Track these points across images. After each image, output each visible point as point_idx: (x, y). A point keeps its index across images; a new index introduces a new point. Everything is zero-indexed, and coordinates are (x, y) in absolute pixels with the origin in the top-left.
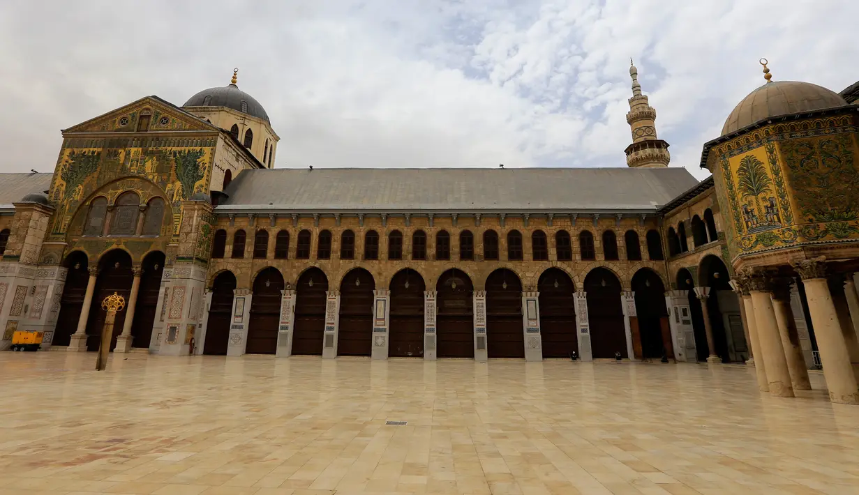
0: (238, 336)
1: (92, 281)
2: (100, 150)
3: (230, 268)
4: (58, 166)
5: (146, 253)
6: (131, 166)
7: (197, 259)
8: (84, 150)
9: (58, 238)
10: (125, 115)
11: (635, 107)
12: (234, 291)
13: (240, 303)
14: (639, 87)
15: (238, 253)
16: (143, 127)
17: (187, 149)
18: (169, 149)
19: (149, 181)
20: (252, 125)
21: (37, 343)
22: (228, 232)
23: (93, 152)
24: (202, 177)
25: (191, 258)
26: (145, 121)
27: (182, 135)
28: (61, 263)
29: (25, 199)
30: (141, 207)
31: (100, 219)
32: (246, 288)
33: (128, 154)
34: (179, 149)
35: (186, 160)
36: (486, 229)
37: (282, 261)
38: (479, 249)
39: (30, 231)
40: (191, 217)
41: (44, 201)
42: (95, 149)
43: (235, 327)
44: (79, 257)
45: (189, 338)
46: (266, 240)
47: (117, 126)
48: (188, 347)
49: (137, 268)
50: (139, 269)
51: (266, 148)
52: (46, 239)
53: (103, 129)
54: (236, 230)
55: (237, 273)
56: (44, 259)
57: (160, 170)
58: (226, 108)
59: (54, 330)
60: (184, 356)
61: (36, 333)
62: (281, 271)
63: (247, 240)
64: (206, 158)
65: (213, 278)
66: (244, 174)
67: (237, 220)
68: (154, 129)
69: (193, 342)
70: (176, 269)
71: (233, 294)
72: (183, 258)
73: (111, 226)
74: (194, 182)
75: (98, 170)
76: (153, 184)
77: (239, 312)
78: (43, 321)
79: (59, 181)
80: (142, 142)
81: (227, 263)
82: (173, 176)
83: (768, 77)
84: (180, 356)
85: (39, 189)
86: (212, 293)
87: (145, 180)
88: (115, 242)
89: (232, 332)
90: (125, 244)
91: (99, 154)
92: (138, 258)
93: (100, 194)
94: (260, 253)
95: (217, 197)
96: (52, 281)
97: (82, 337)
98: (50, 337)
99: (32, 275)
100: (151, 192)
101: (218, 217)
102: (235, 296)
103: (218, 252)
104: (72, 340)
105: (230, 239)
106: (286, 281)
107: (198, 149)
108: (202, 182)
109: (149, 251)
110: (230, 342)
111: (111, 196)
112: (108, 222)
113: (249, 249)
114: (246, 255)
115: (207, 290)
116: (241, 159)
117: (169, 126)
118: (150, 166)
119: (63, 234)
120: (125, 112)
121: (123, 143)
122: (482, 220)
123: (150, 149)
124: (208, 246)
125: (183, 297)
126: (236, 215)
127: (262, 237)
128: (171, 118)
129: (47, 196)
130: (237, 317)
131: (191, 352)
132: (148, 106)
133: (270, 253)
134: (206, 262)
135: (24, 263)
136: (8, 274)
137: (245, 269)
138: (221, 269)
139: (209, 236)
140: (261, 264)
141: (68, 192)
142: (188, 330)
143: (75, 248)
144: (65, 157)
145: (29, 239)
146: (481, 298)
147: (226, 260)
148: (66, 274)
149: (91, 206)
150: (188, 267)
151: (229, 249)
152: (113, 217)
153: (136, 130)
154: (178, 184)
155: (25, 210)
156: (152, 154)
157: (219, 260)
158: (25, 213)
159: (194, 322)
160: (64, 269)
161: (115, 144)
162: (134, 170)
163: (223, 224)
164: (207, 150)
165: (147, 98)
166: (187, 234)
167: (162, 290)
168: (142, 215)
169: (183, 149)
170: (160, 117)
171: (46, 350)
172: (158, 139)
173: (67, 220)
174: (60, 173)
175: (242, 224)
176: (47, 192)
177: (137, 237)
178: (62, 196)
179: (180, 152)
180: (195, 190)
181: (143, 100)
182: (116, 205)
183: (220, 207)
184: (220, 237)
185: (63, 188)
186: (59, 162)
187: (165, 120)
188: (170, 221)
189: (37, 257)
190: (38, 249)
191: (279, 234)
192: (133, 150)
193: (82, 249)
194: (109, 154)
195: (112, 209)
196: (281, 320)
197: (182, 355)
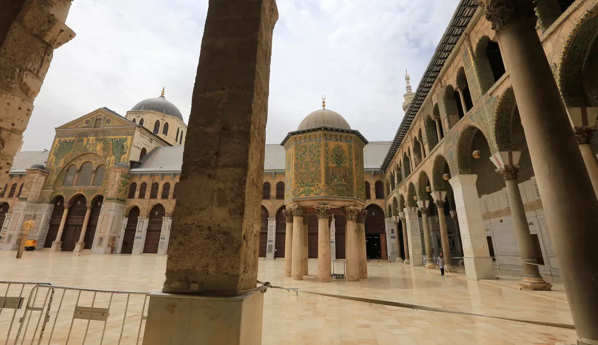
0: (139, 243)
1: (66, 212)
2: (74, 138)
3: (137, 204)
4: (52, 148)
5: (93, 197)
6: (90, 147)
7: (117, 199)
8: (66, 139)
9: (49, 188)
10: (88, 119)
11: (407, 100)
12: (138, 217)
13: (141, 224)
14: (410, 87)
15: (142, 196)
16: (97, 125)
17: (119, 137)
18: (110, 137)
19: (98, 156)
20: (169, 119)
21: (33, 246)
22: (137, 184)
23: (71, 140)
24: (126, 153)
25: (114, 199)
26: (99, 121)
27: (116, 130)
28: (50, 202)
29: (33, 167)
30: (93, 170)
31: (72, 177)
32: (144, 215)
33: (88, 140)
34: (114, 137)
35: (118, 144)
36: (278, 181)
37: (165, 200)
38: (273, 193)
39: (34, 184)
40: (115, 176)
41: (42, 167)
42: (71, 138)
43: (138, 238)
44: (60, 199)
45: (111, 244)
46: (157, 188)
47: (84, 125)
48: (110, 249)
49: (89, 204)
50: (90, 205)
51: (178, 133)
52: (43, 188)
53: (76, 127)
54: (142, 182)
55: (140, 207)
56: (41, 200)
57: (104, 149)
58: (152, 111)
59: (45, 239)
60: (107, 253)
61: (32, 240)
62: (164, 206)
63: (147, 188)
64: (128, 142)
65: (129, 210)
66: (155, 150)
67: (143, 177)
68: (103, 126)
69: (113, 246)
70: (105, 205)
71: (137, 219)
72: (109, 199)
73: (77, 181)
74: (121, 156)
75: (72, 150)
76: (100, 157)
77: (140, 229)
78: (38, 234)
79: (52, 156)
80: (96, 134)
81: (136, 202)
82: (111, 153)
83: (324, 106)
84: (104, 253)
85: (41, 161)
86: (127, 219)
87: (96, 155)
88: (78, 190)
89: (136, 241)
90: (84, 191)
91: (74, 140)
92: (89, 199)
93: (73, 163)
94: (153, 196)
95: (133, 164)
96: (45, 211)
97: (58, 243)
98: (43, 243)
99: (34, 208)
100: (99, 162)
101: (133, 175)
102: (139, 220)
103: (131, 196)
104: (53, 245)
105: (138, 188)
106: (166, 212)
107: (125, 137)
108: (125, 156)
109: (95, 195)
110: (134, 246)
111: (78, 164)
112: (76, 178)
113: (148, 193)
114: (146, 197)
115: (124, 217)
116: (153, 141)
117: (111, 124)
118: (99, 147)
119: (52, 186)
120: (88, 117)
121: (85, 135)
122: (277, 176)
123: (100, 137)
124: (126, 192)
125: (107, 221)
126: (142, 175)
127: (155, 186)
128: (112, 120)
129: (45, 165)
130: (139, 232)
131: (112, 252)
132: (100, 113)
133: (159, 196)
134: (124, 201)
135: (29, 202)
136: (20, 208)
137: (145, 205)
138: (132, 205)
139: (126, 186)
140: (154, 202)
141: (56, 163)
142: (110, 239)
143: (58, 194)
144: (56, 143)
145: (33, 189)
146: (272, 222)
147: (135, 200)
148: (53, 208)
149: (68, 170)
150: (111, 204)
151: (137, 193)
152: (79, 176)
153: (93, 127)
154: (113, 157)
155: (33, 173)
156: (101, 140)
157: (131, 200)
158: (31, 175)
159: (113, 235)
160: (52, 205)
161: (82, 135)
162: (91, 150)
163: (135, 179)
164: (129, 137)
165: (100, 109)
166: (113, 185)
167: (100, 217)
168: (93, 175)
169: (117, 137)
170: (106, 119)
171: (39, 250)
172: (104, 132)
173: (54, 178)
174: (53, 152)
175: (145, 179)
176: (45, 162)
177: (90, 187)
178: (53, 165)
179: (115, 139)
180: (122, 160)
181: (98, 110)
182: (81, 169)
183: (133, 170)
184: (133, 186)
185: (54, 160)
186: (53, 146)
187: (108, 121)
188: (107, 178)
189: (37, 198)
190: (39, 194)
191: (165, 184)
192: (91, 138)
193: (61, 194)
194: (79, 141)
195: (79, 171)
196: (161, 234)
197: (106, 253)
